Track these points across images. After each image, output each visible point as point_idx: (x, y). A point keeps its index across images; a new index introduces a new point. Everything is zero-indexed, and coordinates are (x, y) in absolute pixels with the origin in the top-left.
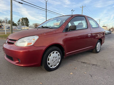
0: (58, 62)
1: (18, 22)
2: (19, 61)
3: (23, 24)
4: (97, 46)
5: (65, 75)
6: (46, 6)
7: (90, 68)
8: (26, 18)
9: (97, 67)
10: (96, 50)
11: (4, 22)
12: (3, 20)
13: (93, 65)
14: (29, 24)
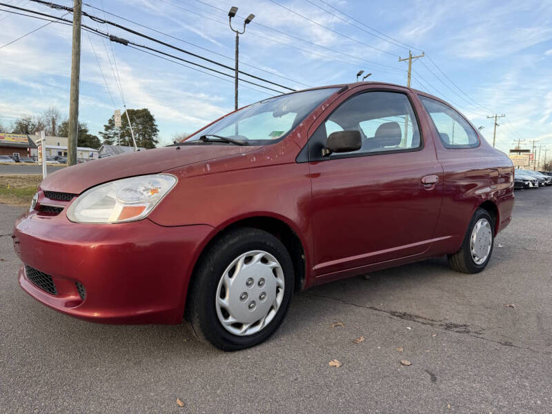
0: (272, 308)
1: (107, 128)
2: (81, 297)
3: (127, 138)
4: (474, 238)
5: (301, 370)
6: (237, 52)
7: (430, 341)
8: (145, 110)
9: (468, 338)
10: (469, 258)
11: (39, 128)
12: (35, 121)
13: (449, 327)
14: (155, 138)
